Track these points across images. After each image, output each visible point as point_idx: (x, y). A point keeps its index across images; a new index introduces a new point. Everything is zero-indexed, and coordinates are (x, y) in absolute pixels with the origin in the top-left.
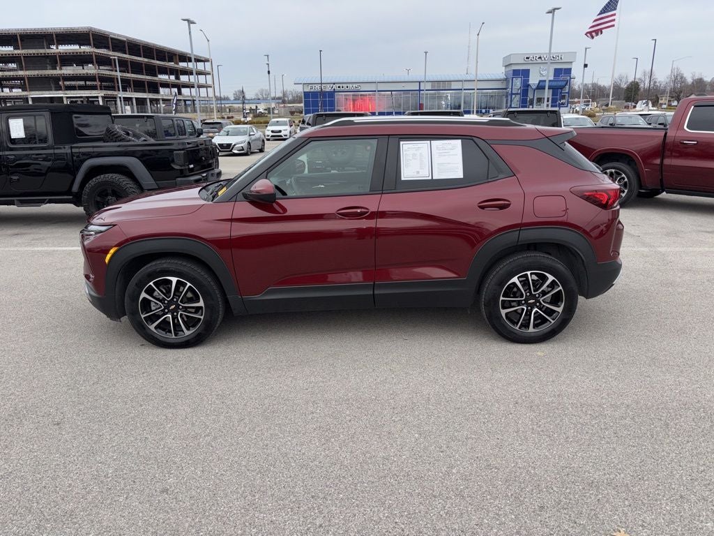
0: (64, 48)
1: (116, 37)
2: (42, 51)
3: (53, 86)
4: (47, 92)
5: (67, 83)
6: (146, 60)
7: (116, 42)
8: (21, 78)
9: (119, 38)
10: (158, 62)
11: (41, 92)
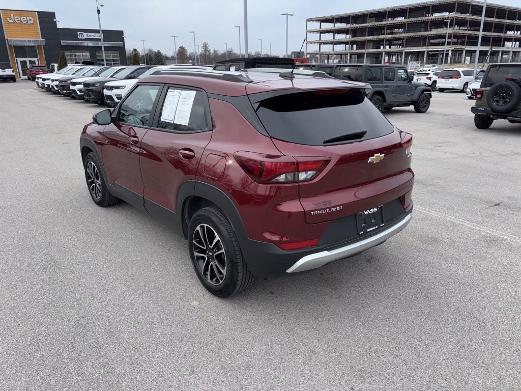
0: (437, 15)
1: (477, 4)
2: (420, 19)
3: (422, 43)
4: (416, 48)
5: (432, 41)
6: (497, 20)
7: (477, 7)
8: (402, 39)
9: (479, 4)
10: (508, 21)
11: (411, 48)
